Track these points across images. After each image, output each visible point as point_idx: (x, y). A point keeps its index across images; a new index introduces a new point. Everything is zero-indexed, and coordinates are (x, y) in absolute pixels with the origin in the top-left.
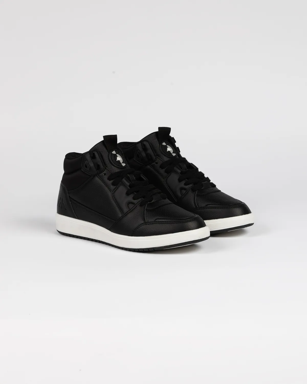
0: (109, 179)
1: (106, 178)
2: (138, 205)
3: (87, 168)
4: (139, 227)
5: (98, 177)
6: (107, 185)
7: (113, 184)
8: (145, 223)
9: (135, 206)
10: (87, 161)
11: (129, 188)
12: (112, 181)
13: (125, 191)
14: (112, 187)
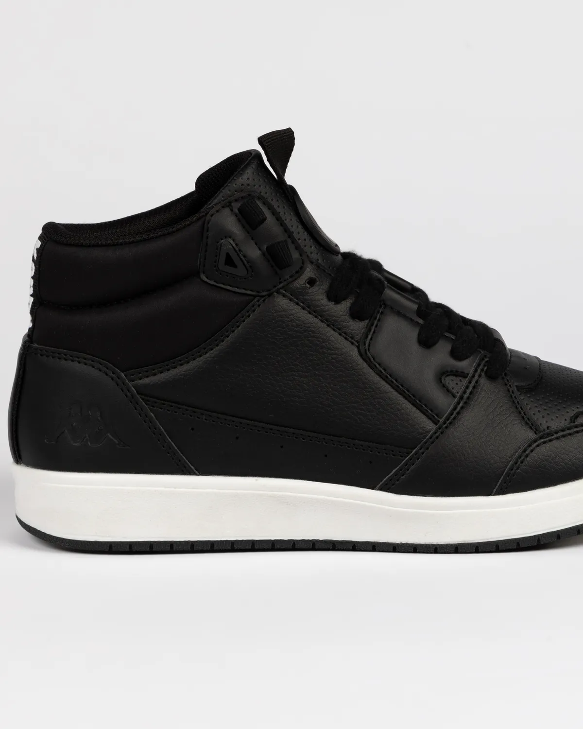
0: (334, 297)
1: (318, 294)
2: (480, 376)
3: (235, 266)
4: (527, 456)
5: (284, 296)
6: (332, 323)
7: (356, 314)
8: (541, 438)
9: (470, 382)
10: (232, 242)
11: (421, 321)
12: (345, 305)
13: (412, 334)
14: (357, 327)
